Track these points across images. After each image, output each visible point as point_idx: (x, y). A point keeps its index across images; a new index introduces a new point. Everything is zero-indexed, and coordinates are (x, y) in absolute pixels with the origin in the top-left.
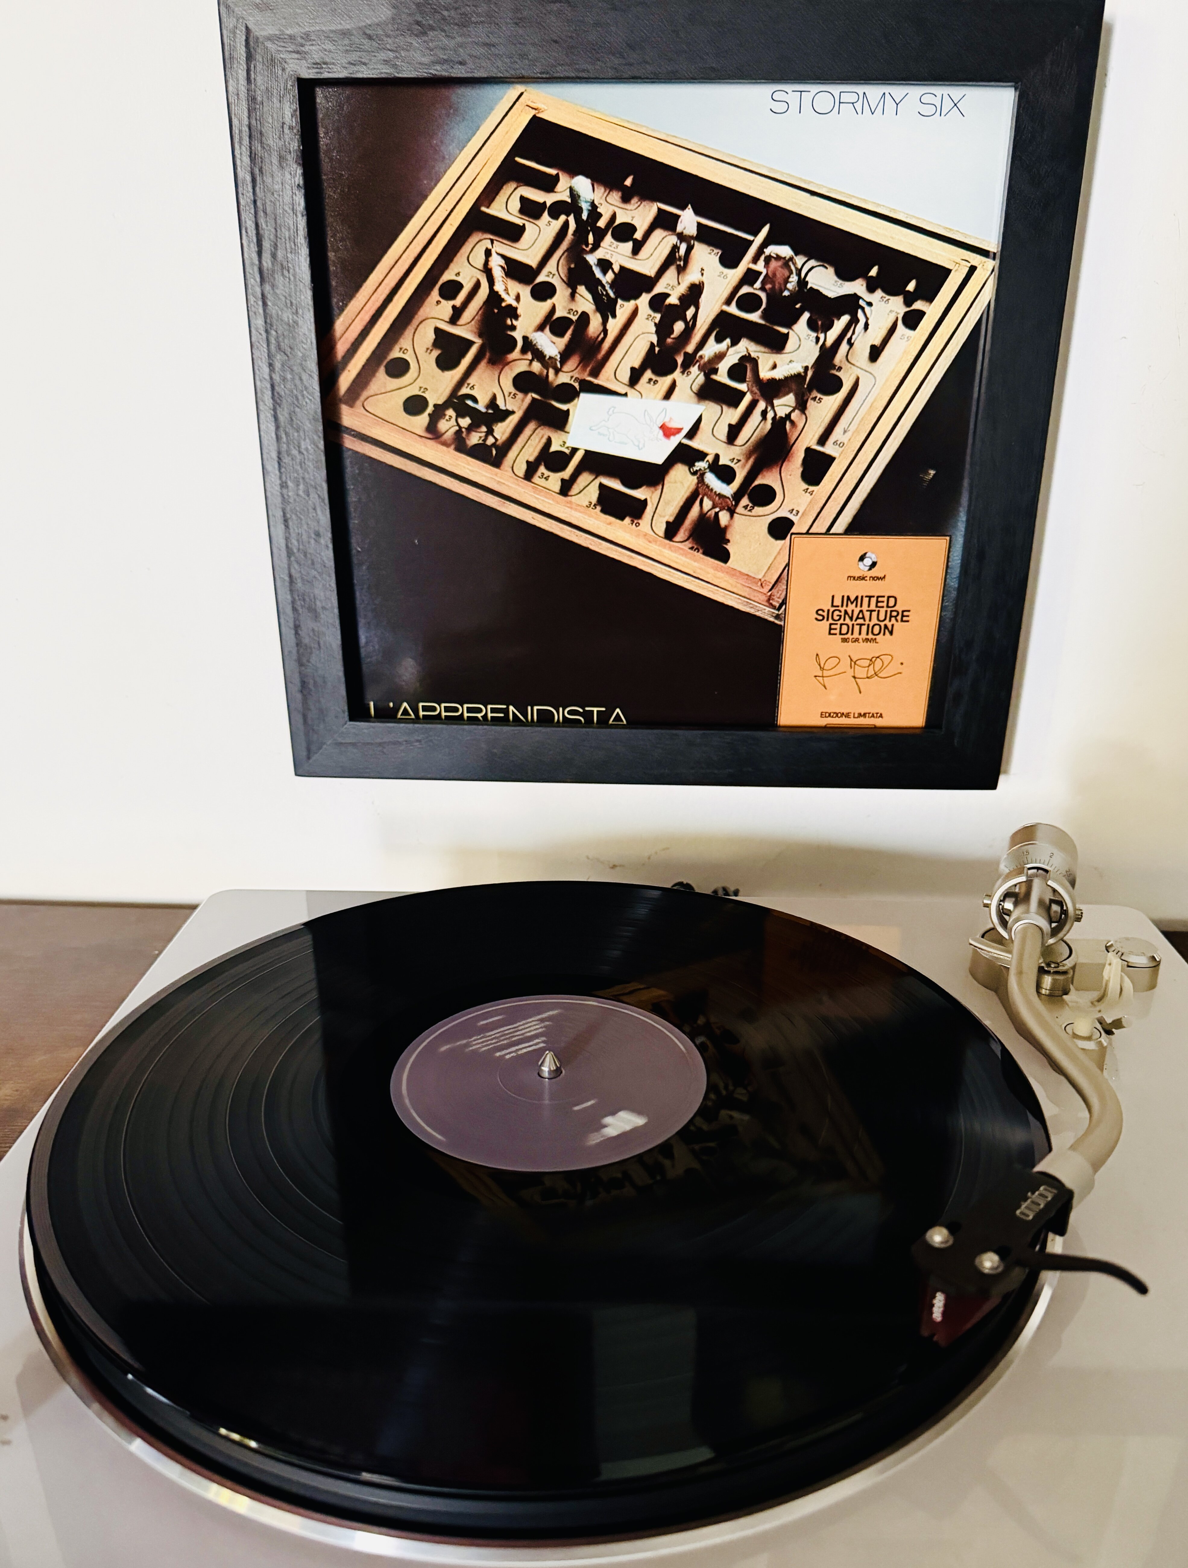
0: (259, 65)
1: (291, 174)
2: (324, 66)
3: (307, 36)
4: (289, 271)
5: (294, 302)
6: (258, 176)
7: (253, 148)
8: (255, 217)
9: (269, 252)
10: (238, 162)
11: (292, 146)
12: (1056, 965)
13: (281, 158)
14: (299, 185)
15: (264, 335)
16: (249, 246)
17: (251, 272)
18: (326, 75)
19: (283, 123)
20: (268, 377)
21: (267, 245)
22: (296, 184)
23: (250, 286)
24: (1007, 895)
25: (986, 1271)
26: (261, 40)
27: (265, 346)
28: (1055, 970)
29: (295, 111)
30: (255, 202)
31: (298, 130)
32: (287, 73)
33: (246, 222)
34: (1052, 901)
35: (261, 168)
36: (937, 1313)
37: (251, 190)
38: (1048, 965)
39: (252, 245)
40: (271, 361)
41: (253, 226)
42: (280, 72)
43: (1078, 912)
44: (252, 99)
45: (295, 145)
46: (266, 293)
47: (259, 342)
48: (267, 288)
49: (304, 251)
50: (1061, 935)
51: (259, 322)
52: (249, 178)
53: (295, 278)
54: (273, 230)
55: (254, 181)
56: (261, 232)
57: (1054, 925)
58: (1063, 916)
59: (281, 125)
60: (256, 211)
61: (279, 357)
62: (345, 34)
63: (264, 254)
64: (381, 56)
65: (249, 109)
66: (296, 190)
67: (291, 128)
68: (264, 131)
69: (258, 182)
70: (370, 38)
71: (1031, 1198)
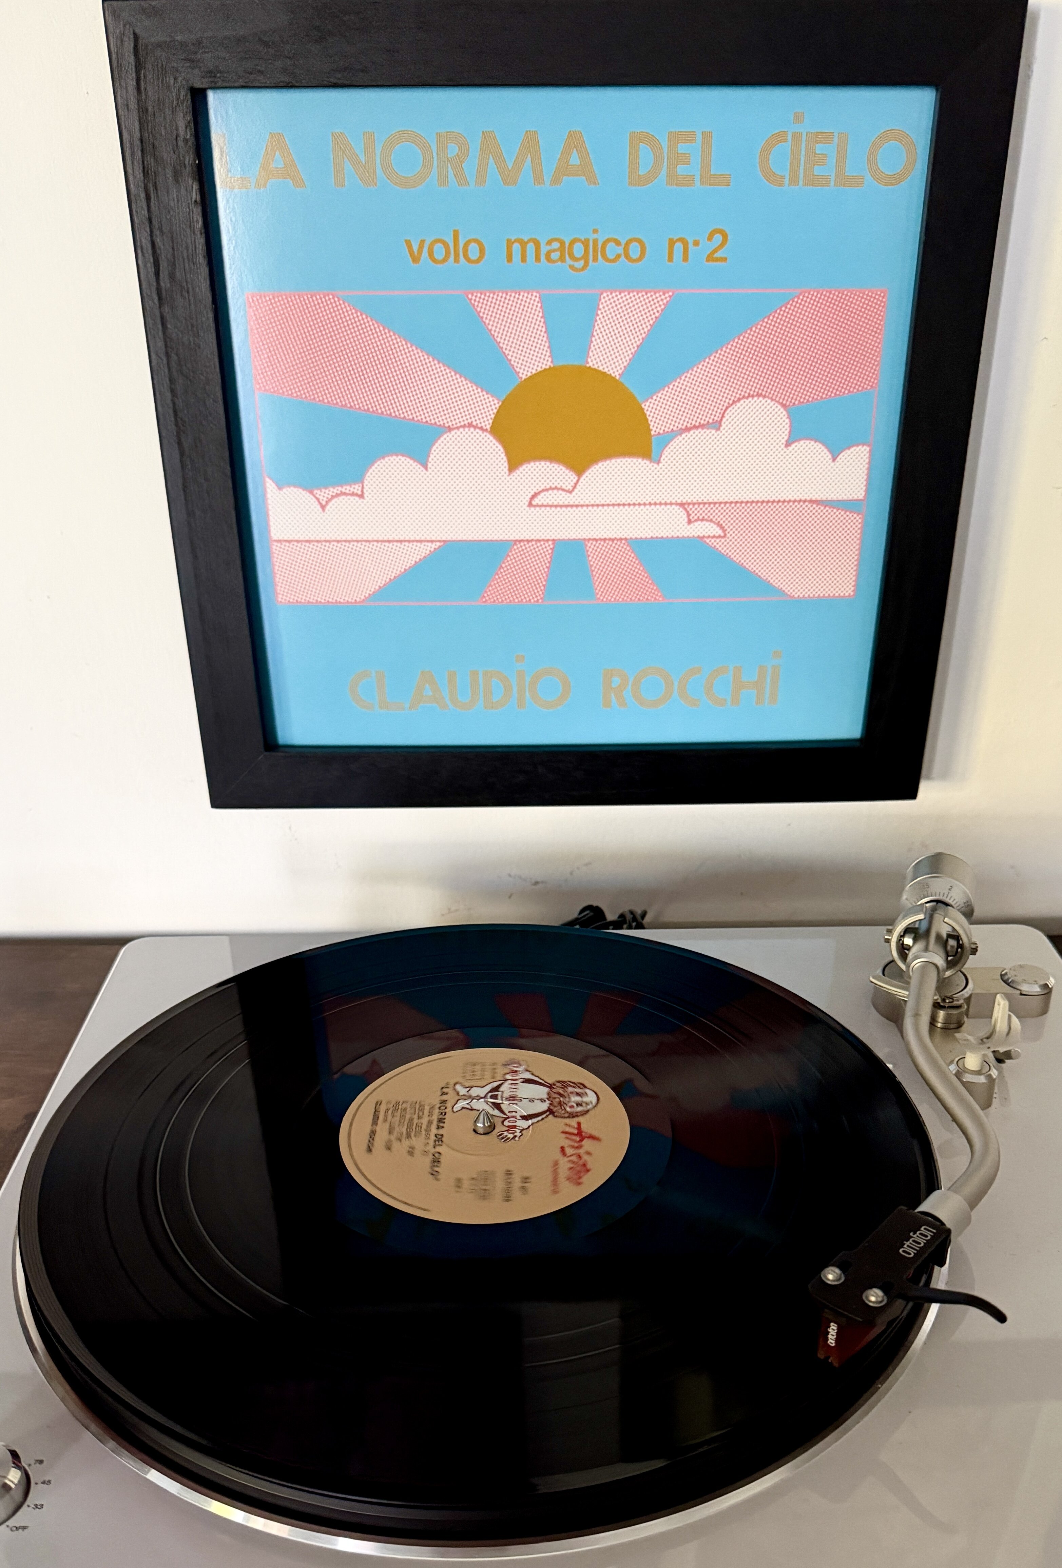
0: (149, 74)
1: (186, 190)
2: (218, 75)
3: (199, 43)
4: (188, 292)
5: (195, 323)
6: (152, 192)
7: (145, 162)
8: (151, 235)
9: (166, 273)
10: (131, 178)
11: (187, 161)
12: (951, 1000)
13: (177, 175)
14: (196, 201)
15: (165, 359)
16: (145, 266)
17: (149, 294)
18: (219, 84)
19: (177, 136)
20: (169, 402)
21: (163, 264)
22: (193, 200)
23: (148, 308)
24: (907, 931)
25: (871, 1304)
26: (150, 47)
27: (166, 371)
28: (950, 1005)
29: (189, 122)
30: (150, 220)
31: (193, 143)
32: (179, 81)
33: (141, 240)
34: (949, 936)
35: (155, 183)
36: (832, 1340)
37: (145, 208)
38: (944, 1000)
39: (149, 265)
40: (173, 386)
41: (149, 246)
42: (172, 82)
43: (974, 946)
44: (143, 110)
45: (190, 159)
46: (165, 314)
47: (160, 367)
48: (166, 309)
49: (204, 271)
50: (957, 968)
51: (160, 344)
52: (143, 195)
53: (195, 298)
54: (171, 250)
55: (148, 198)
56: (158, 252)
57: (950, 958)
58: (959, 950)
59: (175, 137)
60: (151, 232)
61: (181, 381)
62: (239, 40)
63: (161, 274)
64: (279, 64)
65: (140, 121)
66: (192, 206)
67: (186, 141)
68: (156, 143)
69: (152, 199)
70: (266, 44)
71: (912, 1237)
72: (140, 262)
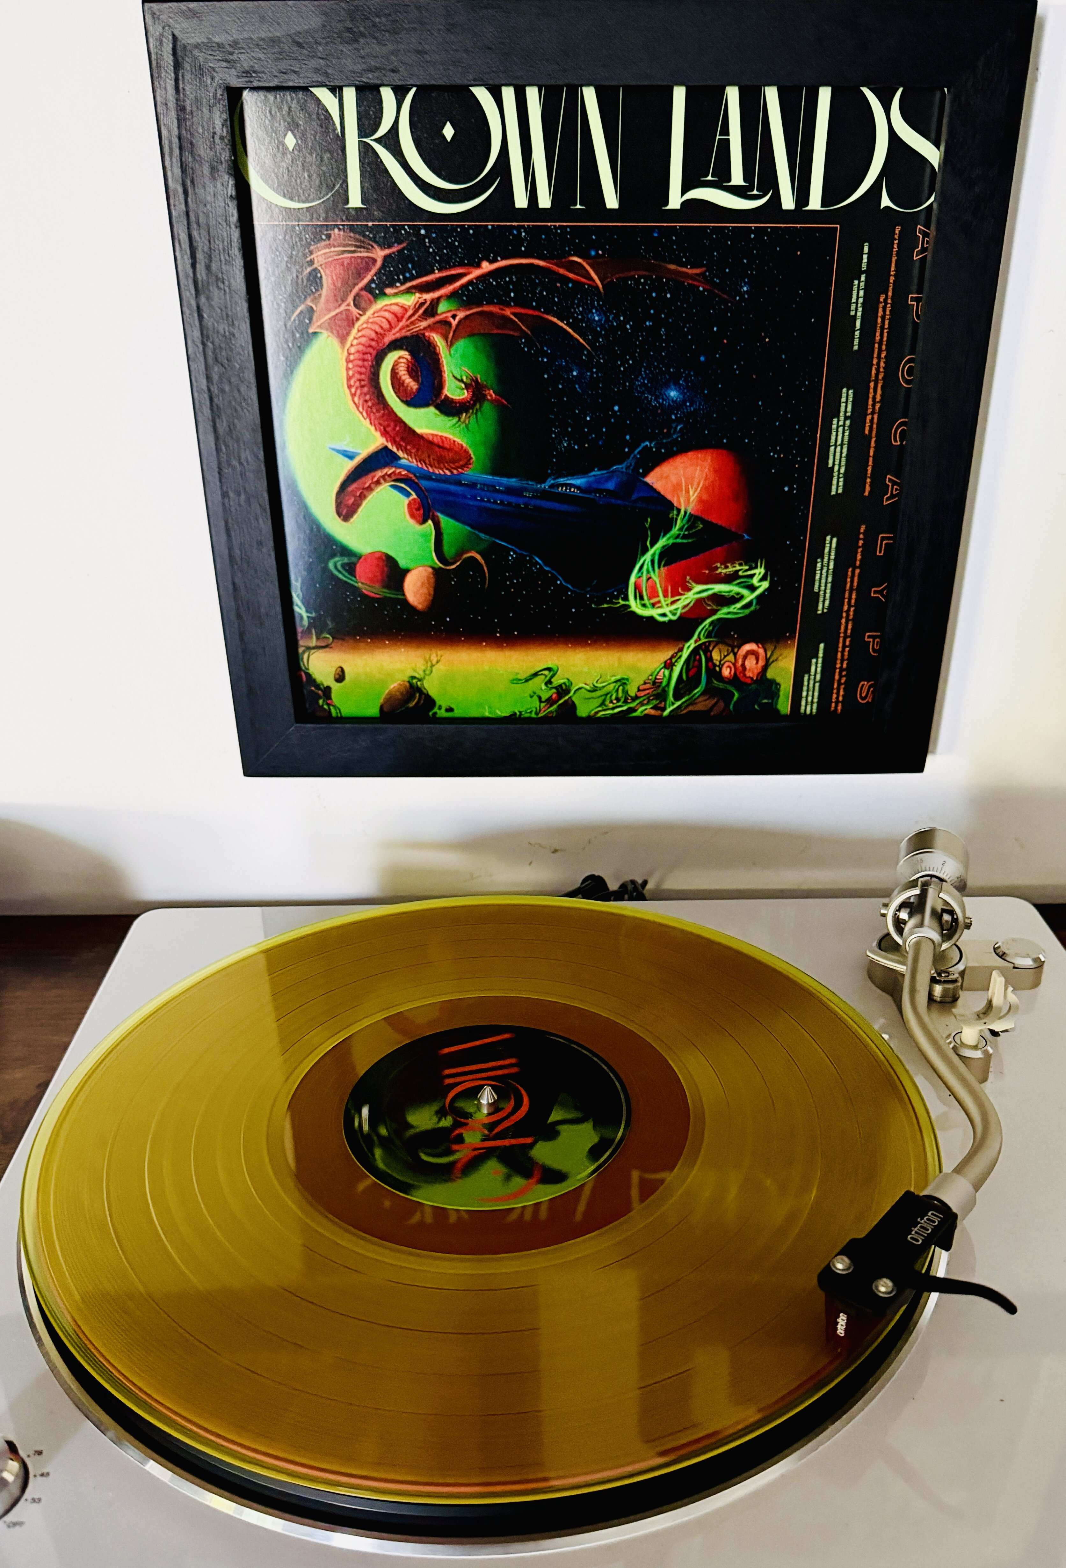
0: (187, 73)
1: (223, 185)
2: (254, 75)
3: (235, 44)
4: (224, 283)
5: (230, 313)
6: (189, 187)
7: (183, 159)
8: (188, 228)
9: (203, 264)
10: (169, 174)
11: (223, 156)
13: (213, 169)
14: (231, 196)
15: (201, 348)
16: (183, 260)
17: (186, 284)
18: (256, 84)
19: (214, 134)
20: (206, 390)
21: (200, 256)
23: (185, 299)
25: (880, 1294)
26: (188, 48)
27: (202, 359)
28: (946, 978)
29: (226, 120)
30: (187, 214)
31: (229, 140)
32: (216, 81)
33: (179, 235)
35: (193, 179)
36: (840, 1329)
37: (183, 202)
39: (185, 257)
40: (208, 373)
41: (186, 240)
42: (209, 81)
43: (967, 920)
44: (181, 109)
45: (226, 155)
46: (201, 305)
47: (196, 354)
48: (203, 299)
49: (239, 262)
50: (951, 941)
51: (197, 333)
52: (180, 192)
53: (230, 289)
54: (207, 243)
55: (186, 192)
56: (195, 244)
57: (944, 932)
58: (953, 923)
59: (212, 134)
60: (189, 224)
61: (216, 369)
62: (274, 42)
63: (198, 266)
64: (313, 63)
65: (178, 119)
66: (228, 201)
67: (222, 138)
68: (194, 141)
69: (190, 193)
70: (300, 45)
71: (919, 1223)
72: (178, 254)
